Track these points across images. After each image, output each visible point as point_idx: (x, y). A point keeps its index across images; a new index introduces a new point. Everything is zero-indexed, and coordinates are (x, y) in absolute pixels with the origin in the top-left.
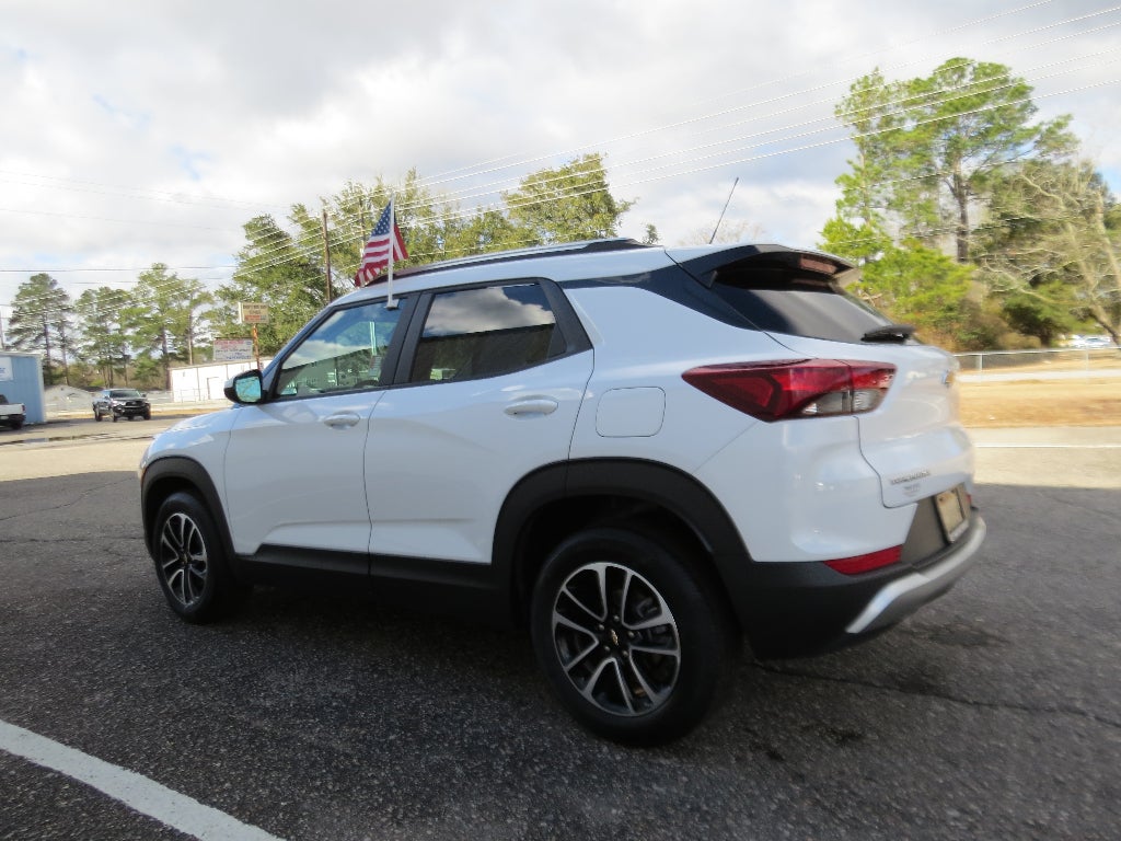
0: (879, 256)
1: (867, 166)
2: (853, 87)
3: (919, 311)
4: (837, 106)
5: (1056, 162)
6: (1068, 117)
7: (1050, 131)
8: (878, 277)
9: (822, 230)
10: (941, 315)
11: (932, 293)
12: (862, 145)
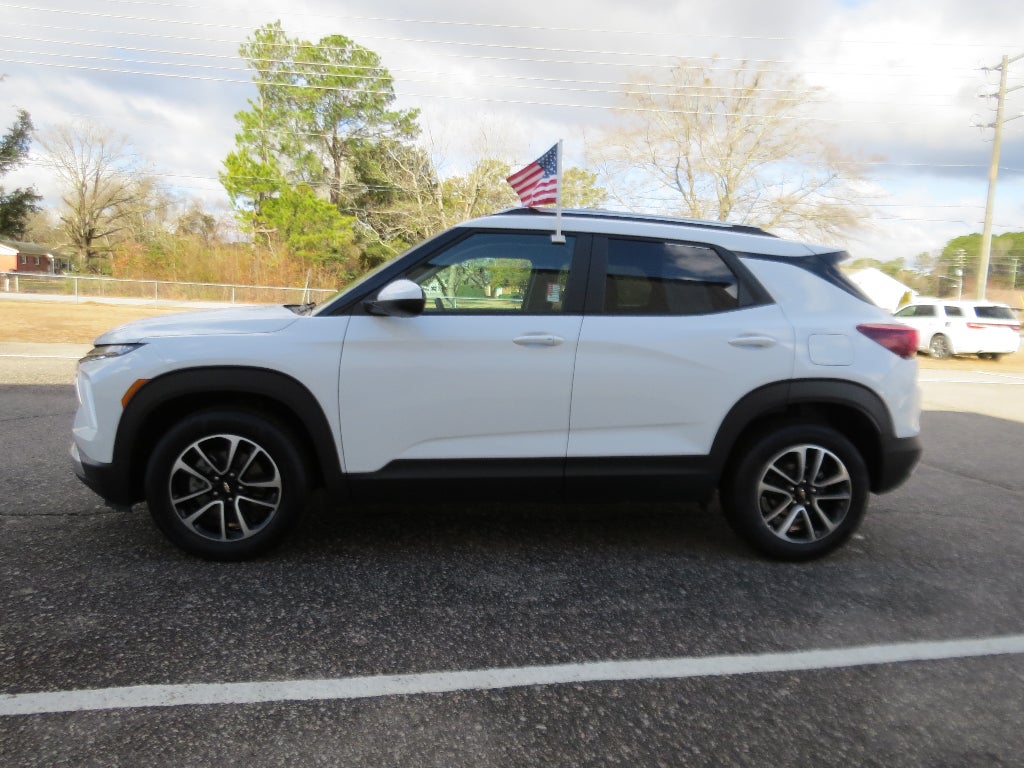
0: (276, 195)
1: (265, 109)
2: (257, 32)
3: (310, 250)
4: (242, 46)
5: (404, 144)
6: (418, 111)
7: (406, 120)
8: (275, 214)
9: (225, 160)
10: (329, 255)
11: (321, 235)
12: (262, 89)
